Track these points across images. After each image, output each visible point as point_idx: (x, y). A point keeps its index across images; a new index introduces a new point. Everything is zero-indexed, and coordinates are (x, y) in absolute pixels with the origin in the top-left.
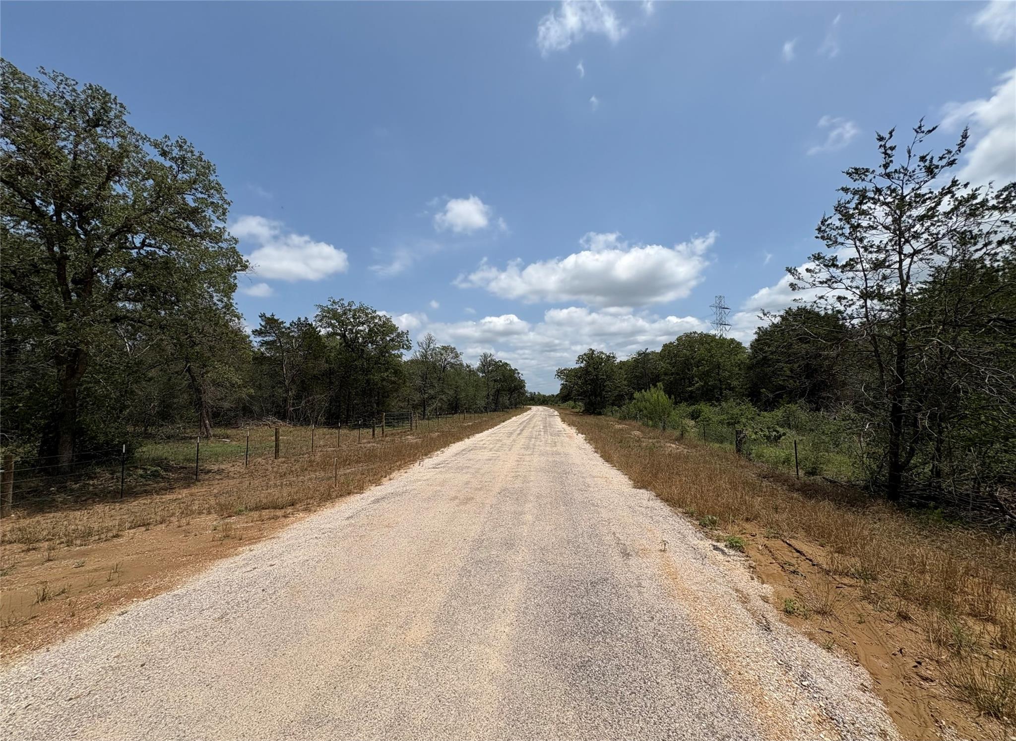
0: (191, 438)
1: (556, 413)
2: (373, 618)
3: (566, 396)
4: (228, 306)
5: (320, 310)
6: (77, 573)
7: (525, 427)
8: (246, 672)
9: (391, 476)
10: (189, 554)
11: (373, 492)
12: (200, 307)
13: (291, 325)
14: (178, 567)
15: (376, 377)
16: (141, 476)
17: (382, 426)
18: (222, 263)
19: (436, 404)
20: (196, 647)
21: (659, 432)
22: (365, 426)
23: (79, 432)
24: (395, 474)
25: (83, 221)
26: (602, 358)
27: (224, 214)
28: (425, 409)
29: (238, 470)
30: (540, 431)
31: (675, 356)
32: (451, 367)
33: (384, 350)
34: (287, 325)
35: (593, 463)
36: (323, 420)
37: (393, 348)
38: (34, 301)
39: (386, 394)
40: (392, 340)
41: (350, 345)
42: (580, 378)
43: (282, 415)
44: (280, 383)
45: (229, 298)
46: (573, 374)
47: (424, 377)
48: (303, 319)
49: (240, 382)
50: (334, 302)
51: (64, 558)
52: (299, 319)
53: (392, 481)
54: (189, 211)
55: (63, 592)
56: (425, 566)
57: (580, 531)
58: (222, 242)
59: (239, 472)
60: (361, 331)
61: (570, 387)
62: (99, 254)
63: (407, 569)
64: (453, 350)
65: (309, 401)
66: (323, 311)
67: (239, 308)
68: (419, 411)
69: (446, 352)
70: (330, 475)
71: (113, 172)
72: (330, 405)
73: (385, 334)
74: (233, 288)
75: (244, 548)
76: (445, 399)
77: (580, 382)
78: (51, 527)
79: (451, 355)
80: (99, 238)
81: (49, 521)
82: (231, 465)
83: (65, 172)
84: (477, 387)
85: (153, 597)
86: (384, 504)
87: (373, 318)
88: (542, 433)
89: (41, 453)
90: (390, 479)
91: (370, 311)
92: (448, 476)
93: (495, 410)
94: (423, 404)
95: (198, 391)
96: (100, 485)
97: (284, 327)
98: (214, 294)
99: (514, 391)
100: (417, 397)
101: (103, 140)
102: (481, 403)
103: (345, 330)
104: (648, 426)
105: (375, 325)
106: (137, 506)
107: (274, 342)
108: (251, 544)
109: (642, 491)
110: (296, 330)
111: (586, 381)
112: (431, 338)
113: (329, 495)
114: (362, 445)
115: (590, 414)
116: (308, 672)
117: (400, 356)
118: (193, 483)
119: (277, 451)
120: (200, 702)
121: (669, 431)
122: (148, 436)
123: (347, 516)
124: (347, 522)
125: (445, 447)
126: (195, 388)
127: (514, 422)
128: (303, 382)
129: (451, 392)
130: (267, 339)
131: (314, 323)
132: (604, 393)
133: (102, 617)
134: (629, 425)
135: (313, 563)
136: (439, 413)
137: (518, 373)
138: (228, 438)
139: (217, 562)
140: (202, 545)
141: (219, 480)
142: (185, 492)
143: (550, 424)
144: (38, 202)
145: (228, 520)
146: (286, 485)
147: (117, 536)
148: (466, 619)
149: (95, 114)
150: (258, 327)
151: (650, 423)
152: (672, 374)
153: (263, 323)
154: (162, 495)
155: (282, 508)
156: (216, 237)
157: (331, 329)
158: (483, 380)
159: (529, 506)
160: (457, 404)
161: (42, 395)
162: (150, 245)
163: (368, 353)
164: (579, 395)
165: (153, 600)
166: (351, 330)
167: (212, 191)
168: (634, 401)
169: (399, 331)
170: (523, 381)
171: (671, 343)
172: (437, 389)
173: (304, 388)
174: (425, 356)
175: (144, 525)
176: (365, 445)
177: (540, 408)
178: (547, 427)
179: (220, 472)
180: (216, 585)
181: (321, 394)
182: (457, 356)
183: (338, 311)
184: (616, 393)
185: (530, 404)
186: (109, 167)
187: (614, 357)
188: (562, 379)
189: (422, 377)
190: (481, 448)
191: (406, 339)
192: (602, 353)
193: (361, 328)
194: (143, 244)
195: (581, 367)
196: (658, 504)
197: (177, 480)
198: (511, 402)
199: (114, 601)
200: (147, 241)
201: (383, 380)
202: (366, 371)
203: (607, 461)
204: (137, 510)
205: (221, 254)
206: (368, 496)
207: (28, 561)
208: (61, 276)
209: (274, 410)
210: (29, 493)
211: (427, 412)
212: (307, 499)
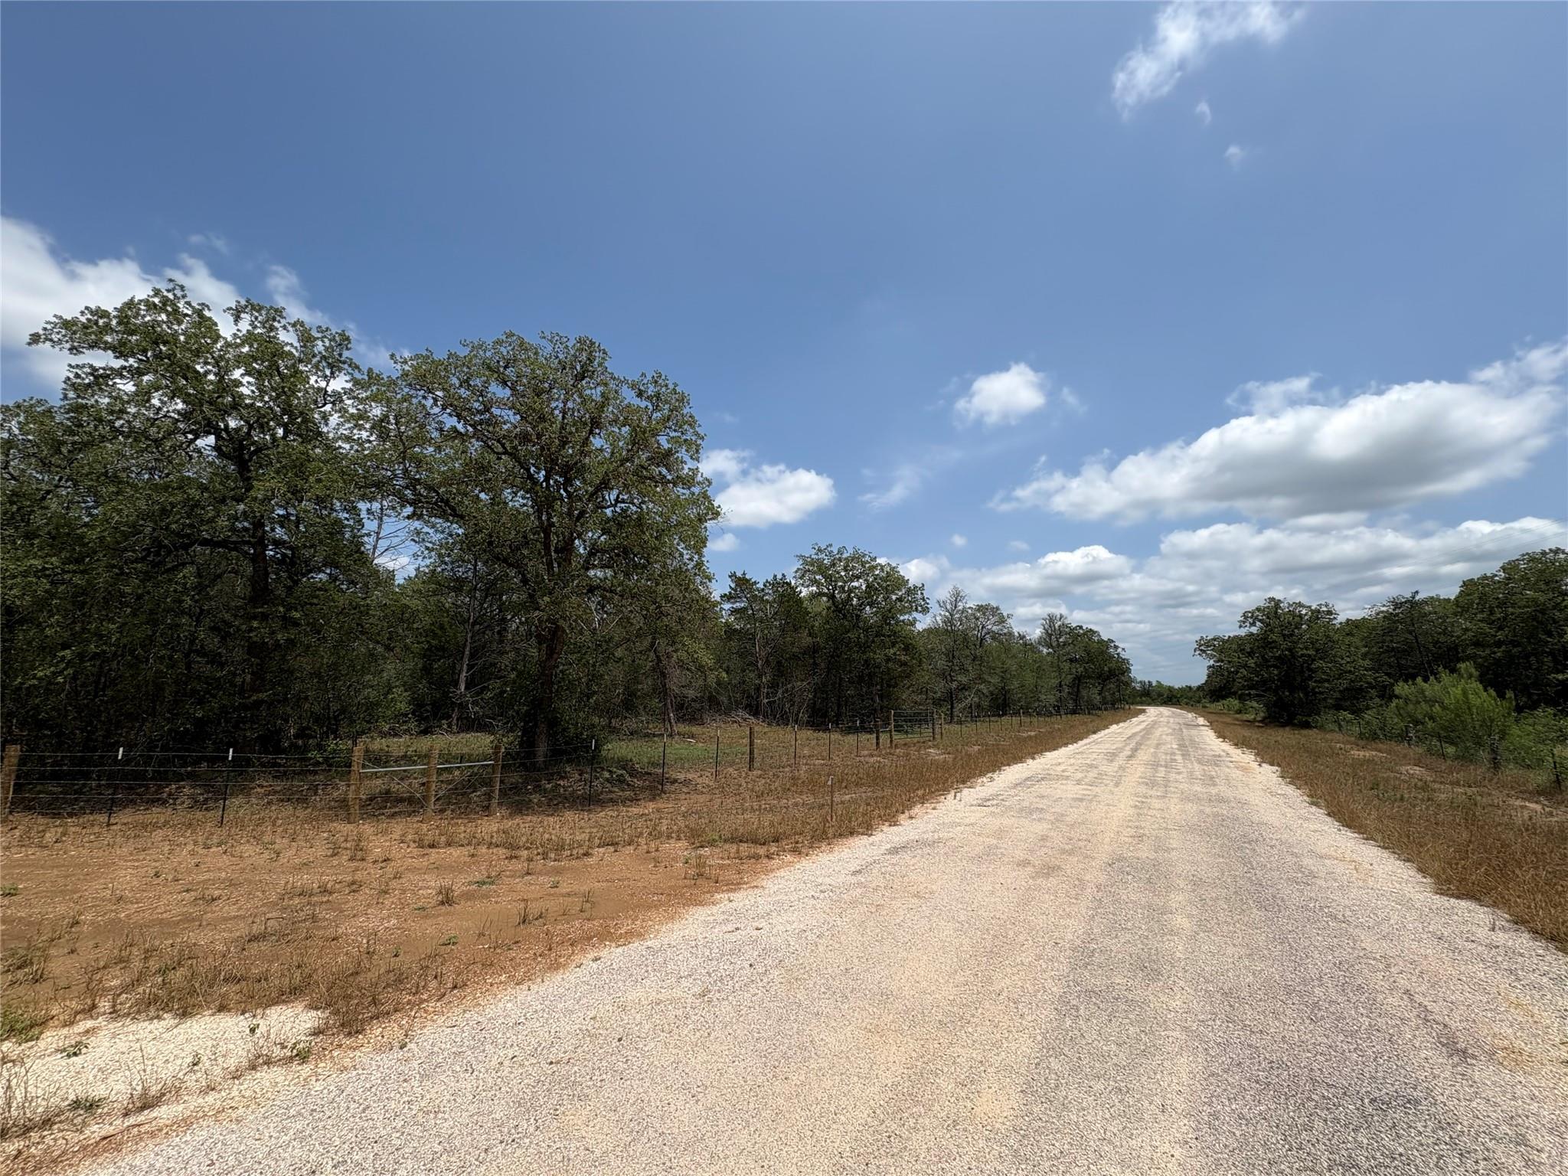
0: (654, 735)
1: (1201, 721)
2: (914, 1055)
3: (1221, 689)
4: (699, 565)
5: (801, 562)
6: (552, 895)
7: (1139, 744)
8: (739, 1091)
9: (913, 812)
10: (660, 891)
11: (886, 836)
12: (671, 568)
13: (765, 585)
14: (649, 908)
15: (879, 656)
16: (607, 780)
17: (890, 731)
18: (693, 512)
19: (971, 698)
20: (676, 1031)
21: (1479, 771)
22: (863, 729)
23: (553, 723)
24: (917, 810)
25: (568, 482)
26: (1300, 616)
27: (697, 451)
28: (952, 707)
29: (707, 782)
30: (1173, 754)
31: (1502, 604)
32: (993, 638)
33: (888, 615)
34: (760, 586)
35: (1312, 827)
36: (806, 718)
37: (902, 612)
38: (524, 575)
39: (893, 681)
40: (900, 599)
41: (840, 609)
42: (1251, 654)
43: (755, 710)
44: (751, 664)
45: (701, 555)
46: (1234, 646)
47: (950, 656)
48: (779, 577)
49: (711, 663)
50: (820, 550)
51: (540, 874)
52: (775, 576)
53: (913, 821)
54: (663, 455)
55: (540, 917)
56: (990, 981)
57: (1314, 972)
58: (694, 486)
59: (708, 786)
60: (856, 588)
61: (1230, 672)
62: (578, 519)
63: (959, 978)
64: (995, 611)
65: (787, 690)
66: (805, 563)
67: (711, 568)
68: (944, 709)
69: (984, 614)
70: (822, 801)
71: (595, 424)
72: (814, 697)
73: (888, 591)
74: (703, 542)
75: (722, 896)
76: (985, 691)
77: (1251, 662)
78: (529, 833)
79: (993, 620)
80: (580, 500)
81: (527, 825)
82: (699, 774)
83: (555, 433)
84: (1039, 671)
85: (625, 945)
86: (906, 856)
87: (874, 567)
88: (1179, 758)
89: (521, 744)
90: (911, 818)
91: (867, 558)
92: (1007, 821)
93: (1074, 712)
94: (950, 698)
95: (663, 675)
96: (570, 787)
97: (757, 589)
98: (685, 552)
99: (1108, 678)
100: (940, 688)
101: (588, 392)
102: (1050, 698)
103: (834, 590)
104: (1444, 756)
105: (875, 579)
106: (604, 816)
107: (744, 609)
108: (729, 891)
109: (1464, 904)
110: (771, 592)
111: (1267, 661)
112: (958, 594)
113: (824, 832)
114: (862, 759)
115: (1283, 725)
116: (824, 1120)
117: (913, 623)
118: (659, 795)
119: (752, 760)
120: (685, 1118)
121: (1511, 771)
122: (614, 731)
123: (853, 869)
124: (854, 880)
125: (994, 771)
126: (660, 671)
127: (1115, 735)
128: (779, 663)
129: (995, 680)
130: (738, 605)
131: (793, 582)
132: (1312, 684)
133: (577, 958)
134: (1389, 752)
135: (812, 937)
136: (975, 713)
137: (1116, 647)
138: (693, 738)
139: (692, 910)
140: (673, 882)
141: (686, 793)
142: (651, 806)
143: (1192, 741)
144: (533, 469)
145: (701, 852)
146: (765, 809)
147: (586, 854)
148: (1084, 1104)
149: (582, 367)
150: (727, 591)
151: (1451, 750)
152: (1499, 644)
153: (733, 585)
154: (628, 806)
155: (764, 844)
156: (688, 481)
157: (815, 588)
158: (1049, 659)
159: (1177, 899)
160: (1005, 700)
161: (526, 678)
162: (623, 501)
163: (866, 621)
164: (1251, 688)
165: (626, 948)
166: (842, 587)
167: (685, 427)
168: (1395, 702)
169: (911, 584)
170: (1125, 661)
171: (1485, 577)
172: (972, 675)
173: (781, 674)
174: (949, 621)
175: (612, 844)
176: (867, 759)
177: (1165, 711)
178: (1186, 748)
179: (686, 782)
180: (694, 943)
181: (802, 681)
182: (1002, 620)
183: (825, 562)
184: (1345, 684)
185: (1142, 703)
186: (592, 420)
187: (1329, 613)
188: (1211, 657)
189: (947, 655)
190: (1059, 778)
191: (920, 596)
192: (1300, 605)
193: (855, 584)
194: (617, 501)
195: (1252, 634)
196: (1523, 941)
197: (642, 789)
198: (1104, 698)
199: (586, 940)
200: (621, 497)
201: (888, 660)
202: (864, 647)
203: (1349, 826)
204: (604, 823)
205: (694, 502)
206: (881, 841)
207: (510, 871)
208: (547, 546)
209: (745, 702)
210: (510, 789)
211: (956, 712)
212: (795, 834)
